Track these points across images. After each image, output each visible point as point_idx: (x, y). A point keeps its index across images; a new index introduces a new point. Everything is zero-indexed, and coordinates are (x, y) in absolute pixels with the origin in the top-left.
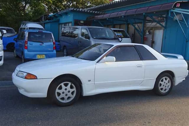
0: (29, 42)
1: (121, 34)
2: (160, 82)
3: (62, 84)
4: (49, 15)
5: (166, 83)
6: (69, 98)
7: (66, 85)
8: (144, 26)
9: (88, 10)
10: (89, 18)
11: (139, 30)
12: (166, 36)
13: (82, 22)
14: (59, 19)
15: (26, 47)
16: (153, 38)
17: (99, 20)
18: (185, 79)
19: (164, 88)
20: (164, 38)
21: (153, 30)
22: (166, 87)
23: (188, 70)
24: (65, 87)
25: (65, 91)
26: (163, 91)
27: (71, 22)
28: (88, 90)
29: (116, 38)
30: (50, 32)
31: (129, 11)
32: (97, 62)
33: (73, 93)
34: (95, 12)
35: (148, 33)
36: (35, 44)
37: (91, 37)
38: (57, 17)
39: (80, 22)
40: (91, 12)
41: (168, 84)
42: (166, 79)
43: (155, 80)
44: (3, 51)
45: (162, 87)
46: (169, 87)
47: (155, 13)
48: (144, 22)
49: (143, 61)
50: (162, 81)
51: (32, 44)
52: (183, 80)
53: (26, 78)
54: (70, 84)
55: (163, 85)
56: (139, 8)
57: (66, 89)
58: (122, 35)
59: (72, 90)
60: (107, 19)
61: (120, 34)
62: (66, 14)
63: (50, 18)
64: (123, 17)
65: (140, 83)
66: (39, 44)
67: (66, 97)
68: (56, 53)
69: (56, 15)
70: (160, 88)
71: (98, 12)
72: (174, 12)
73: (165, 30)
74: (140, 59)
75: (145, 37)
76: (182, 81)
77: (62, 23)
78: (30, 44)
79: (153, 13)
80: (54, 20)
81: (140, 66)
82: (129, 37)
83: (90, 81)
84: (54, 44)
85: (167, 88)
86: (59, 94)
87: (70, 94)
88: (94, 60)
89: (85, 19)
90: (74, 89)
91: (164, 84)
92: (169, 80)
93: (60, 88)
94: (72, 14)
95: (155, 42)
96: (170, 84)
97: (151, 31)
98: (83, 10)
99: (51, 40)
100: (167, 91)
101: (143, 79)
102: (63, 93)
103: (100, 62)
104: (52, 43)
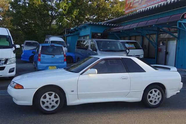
0: (42, 55)
1: (134, 45)
2: (149, 94)
3: (47, 94)
4: (71, 29)
5: (155, 95)
6: (53, 107)
7: (50, 95)
8: (158, 37)
9: (105, 23)
10: (105, 30)
11: (153, 41)
12: (180, 47)
13: (99, 34)
14: (79, 32)
15: (39, 59)
16: (166, 49)
17: (114, 32)
18: (179, 91)
19: (154, 100)
20: (178, 48)
21: (167, 41)
22: (155, 99)
23: (182, 82)
24: (49, 96)
25: (49, 100)
26: (153, 104)
27: (88, 35)
28: (72, 100)
29: (124, 50)
30: (61, 46)
31: (141, 23)
32: (81, 74)
33: (57, 102)
34: (111, 25)
35: (162, 44)
36: (47, 57)
37: (98, 49)
38: (77, 30)
39: (97, 35)
40: (108, 25)
41: (158, 96)
42: (155, 91)
43: (143, 92)
44: (15, 63)
45: (151, 99)
46: (160, 99)
47: (168, 24)
48: (157, 34)
49: (129, 73)
50: (151, 93)
51: (45, 57)
52: (177, 93)
53: (15, 88)
54: (54, 94)
55: (153, 98)
56: (149, 20)
57: (50, 99)
58: (134, 47)
59: (55, 100)
60: (121, 31)
61: (132, 46)
62: (85, 27)
63: (72, 32)
64: (135, 29)
65: (126, 95)
66: (51, 56)
67: (50, 106)
68: (67, 65)
69: (77, 29)
70: (149, 100)
71: (115, 25)
72: (182, 23)
73: (178, 41)
74: (126, 71)
75: (159, 48)
76: (175, 94)
77: (81, 35)
78: (43, 57)
79: (166, 23)
80: (76, 33)
81: (125, 78)
82: (141, 49)
83: (73, 91)
84: (65, 56)
85: (157, 100)
86: (43, 103)
87: (54, 104)
88: (78, 72)
89: (102, 32)
90: (58, 99)
91: (153, 96)
92: (159, 92)
93: (45, 97)
94: (90, 27)
95: (168, 53)
96: (160, 96)
97: (165, 42)
98: (100, 23)
99: (62, 53)
100: (157, 103)
101: (129, 91)
102: (47, 102)
103: (83, 74)
104: (63, 56)
